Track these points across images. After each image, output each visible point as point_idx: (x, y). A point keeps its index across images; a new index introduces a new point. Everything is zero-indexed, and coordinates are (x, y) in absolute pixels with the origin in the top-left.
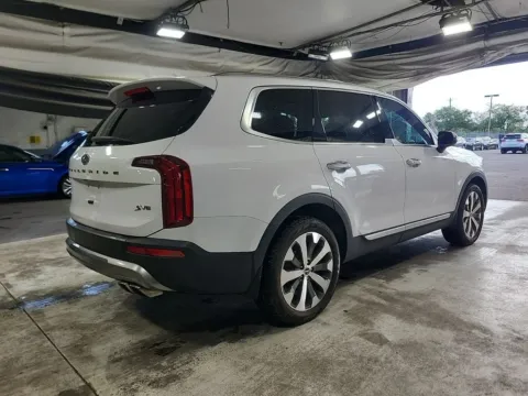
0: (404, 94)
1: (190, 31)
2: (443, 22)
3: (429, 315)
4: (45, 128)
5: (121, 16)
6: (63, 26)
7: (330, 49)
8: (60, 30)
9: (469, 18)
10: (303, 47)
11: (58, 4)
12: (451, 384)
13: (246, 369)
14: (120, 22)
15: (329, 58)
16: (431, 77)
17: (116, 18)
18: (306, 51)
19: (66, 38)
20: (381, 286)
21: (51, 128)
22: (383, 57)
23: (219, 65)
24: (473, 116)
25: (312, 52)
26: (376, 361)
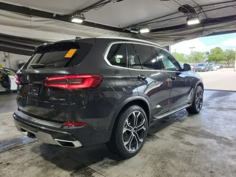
0: (168, 48)
1: (85, 20)
2: (188, 19)
3: (203, 134)
4: (5, 61)
5: (55, 13)
6: (31, 17)
7: (140, 29)
8: (30, 18)
9: (198, 18)
10: (128, 27)
11: (29, 7)
12: (223, 157)
13: (145, 157)
14: (54, 16)
15: (139, 33)
16: (181, 41)
17: (53, 14)
18: (129, 29)
19: (32, 22)
20: (179, 125)
21: (7, 61)
22: (161, 32)
23: (94, 34)
24: (185, 56)
25: (132, 29)
26: (193, 151)
